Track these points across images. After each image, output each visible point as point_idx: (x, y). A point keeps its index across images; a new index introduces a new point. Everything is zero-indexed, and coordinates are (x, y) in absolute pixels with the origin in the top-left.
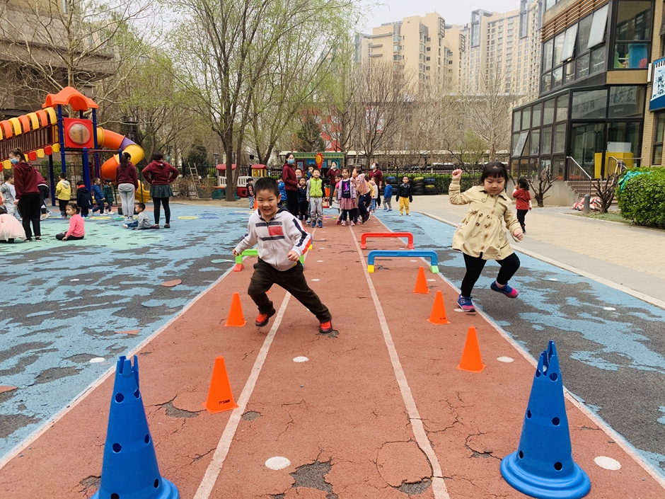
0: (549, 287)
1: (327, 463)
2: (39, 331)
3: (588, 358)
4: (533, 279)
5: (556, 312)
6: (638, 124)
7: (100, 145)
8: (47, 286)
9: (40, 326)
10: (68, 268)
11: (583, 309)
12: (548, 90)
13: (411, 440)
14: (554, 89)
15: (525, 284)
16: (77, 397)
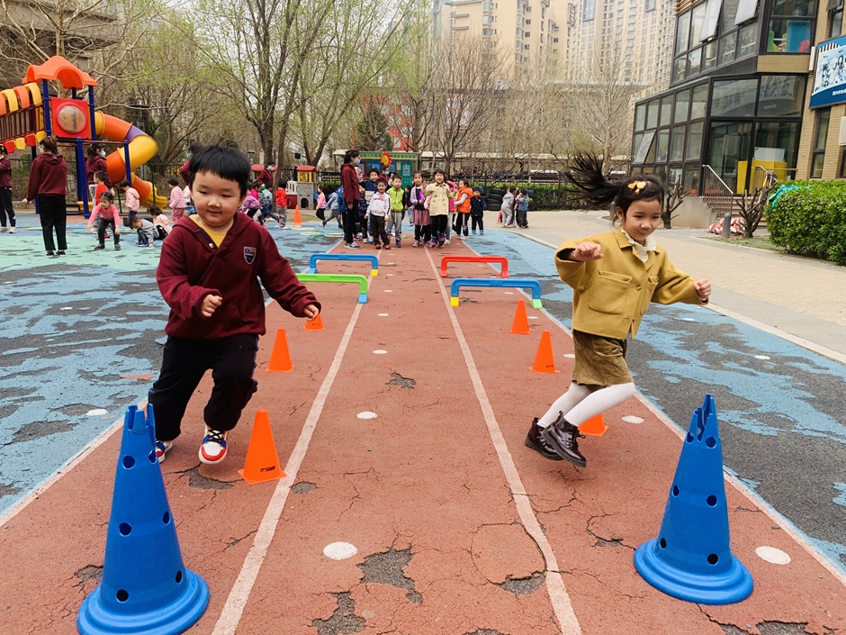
0: (683, 329)
1: (405, 551)
2: (19, 374)
3: (738, 419)
4: (662, 319)
5: (695, 360)
6: (794, 125)
7: (98, 136)
8: (29, 315)
9: (20, 366)
10: (57, 293)
11: (729, 358)
12: (682, 78)
13: (515, 522)
14: (689, 78)
15: (653, 325)
16: (70, 460)
